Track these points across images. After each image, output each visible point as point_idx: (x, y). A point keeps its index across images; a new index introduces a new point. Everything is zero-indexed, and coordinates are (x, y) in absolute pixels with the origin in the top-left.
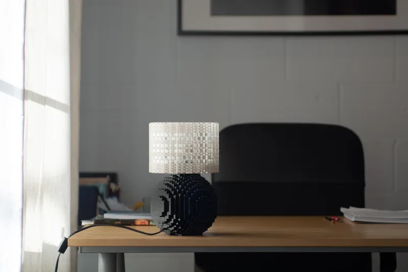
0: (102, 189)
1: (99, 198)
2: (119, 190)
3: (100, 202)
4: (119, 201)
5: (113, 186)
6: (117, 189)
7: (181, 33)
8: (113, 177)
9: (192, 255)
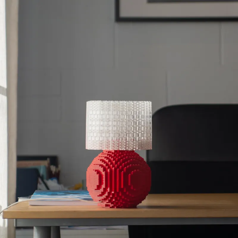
0: (42, 172)
1: (40, 180)
2: (59, 172)
3: (40, 184)
4: (59, 182)
5: (53, 169)
6: (57, 171)
7: (119, 19)
8: (54, 160)
9: (126, 227)
